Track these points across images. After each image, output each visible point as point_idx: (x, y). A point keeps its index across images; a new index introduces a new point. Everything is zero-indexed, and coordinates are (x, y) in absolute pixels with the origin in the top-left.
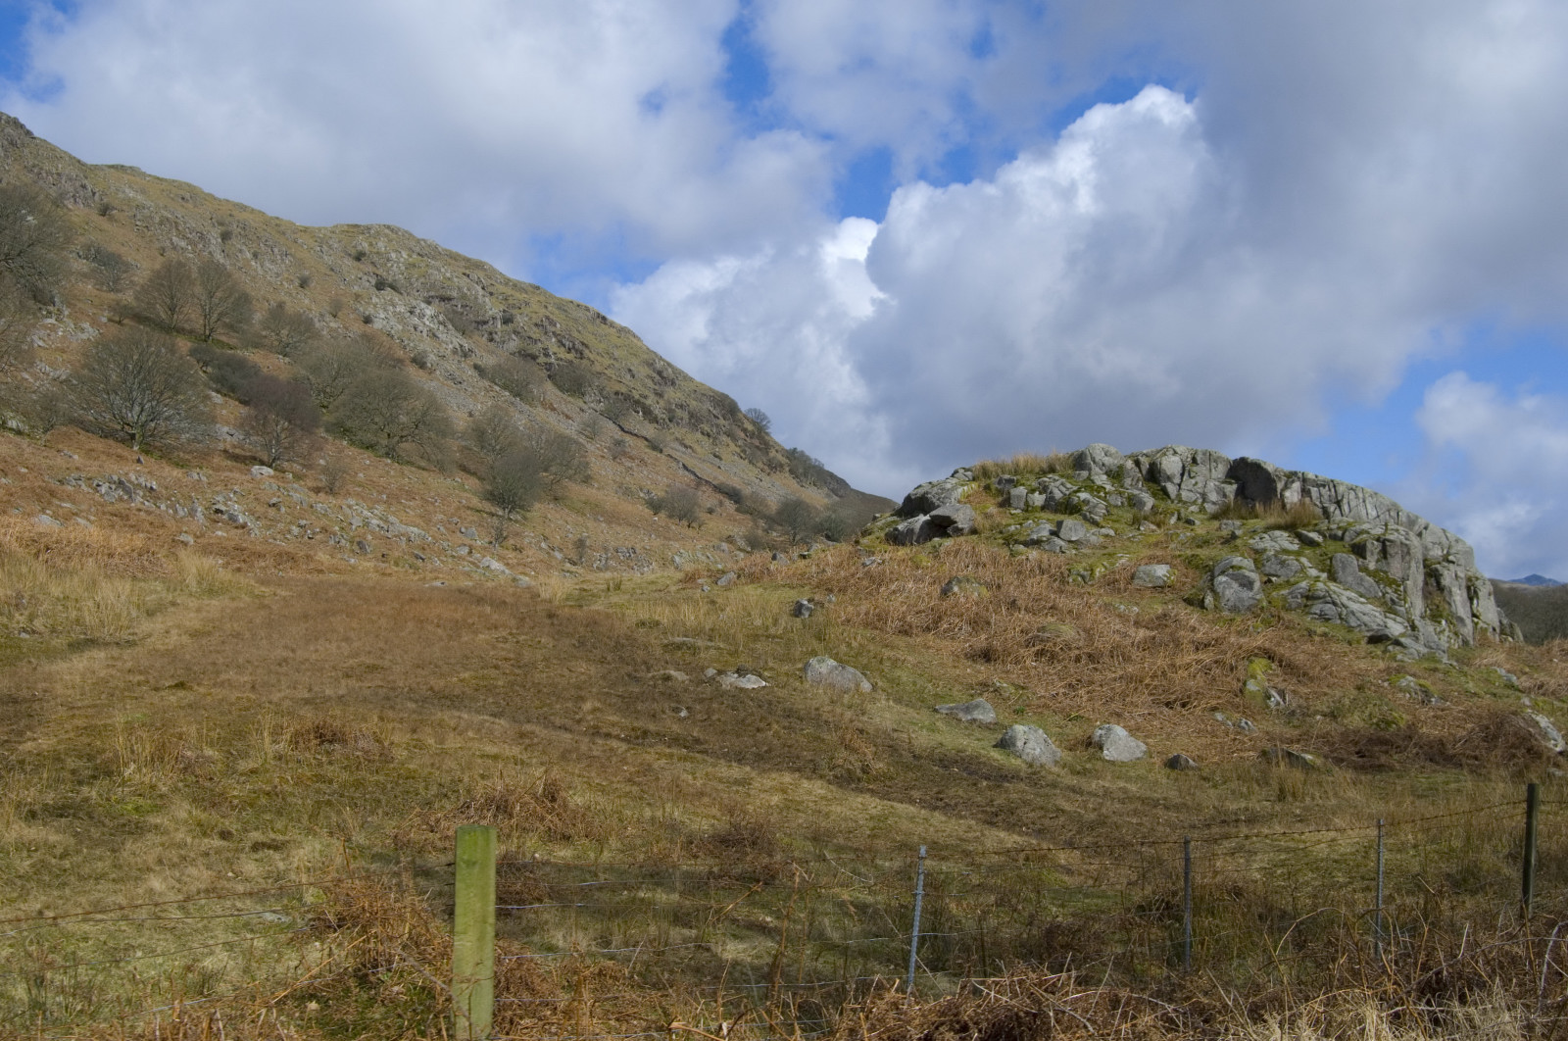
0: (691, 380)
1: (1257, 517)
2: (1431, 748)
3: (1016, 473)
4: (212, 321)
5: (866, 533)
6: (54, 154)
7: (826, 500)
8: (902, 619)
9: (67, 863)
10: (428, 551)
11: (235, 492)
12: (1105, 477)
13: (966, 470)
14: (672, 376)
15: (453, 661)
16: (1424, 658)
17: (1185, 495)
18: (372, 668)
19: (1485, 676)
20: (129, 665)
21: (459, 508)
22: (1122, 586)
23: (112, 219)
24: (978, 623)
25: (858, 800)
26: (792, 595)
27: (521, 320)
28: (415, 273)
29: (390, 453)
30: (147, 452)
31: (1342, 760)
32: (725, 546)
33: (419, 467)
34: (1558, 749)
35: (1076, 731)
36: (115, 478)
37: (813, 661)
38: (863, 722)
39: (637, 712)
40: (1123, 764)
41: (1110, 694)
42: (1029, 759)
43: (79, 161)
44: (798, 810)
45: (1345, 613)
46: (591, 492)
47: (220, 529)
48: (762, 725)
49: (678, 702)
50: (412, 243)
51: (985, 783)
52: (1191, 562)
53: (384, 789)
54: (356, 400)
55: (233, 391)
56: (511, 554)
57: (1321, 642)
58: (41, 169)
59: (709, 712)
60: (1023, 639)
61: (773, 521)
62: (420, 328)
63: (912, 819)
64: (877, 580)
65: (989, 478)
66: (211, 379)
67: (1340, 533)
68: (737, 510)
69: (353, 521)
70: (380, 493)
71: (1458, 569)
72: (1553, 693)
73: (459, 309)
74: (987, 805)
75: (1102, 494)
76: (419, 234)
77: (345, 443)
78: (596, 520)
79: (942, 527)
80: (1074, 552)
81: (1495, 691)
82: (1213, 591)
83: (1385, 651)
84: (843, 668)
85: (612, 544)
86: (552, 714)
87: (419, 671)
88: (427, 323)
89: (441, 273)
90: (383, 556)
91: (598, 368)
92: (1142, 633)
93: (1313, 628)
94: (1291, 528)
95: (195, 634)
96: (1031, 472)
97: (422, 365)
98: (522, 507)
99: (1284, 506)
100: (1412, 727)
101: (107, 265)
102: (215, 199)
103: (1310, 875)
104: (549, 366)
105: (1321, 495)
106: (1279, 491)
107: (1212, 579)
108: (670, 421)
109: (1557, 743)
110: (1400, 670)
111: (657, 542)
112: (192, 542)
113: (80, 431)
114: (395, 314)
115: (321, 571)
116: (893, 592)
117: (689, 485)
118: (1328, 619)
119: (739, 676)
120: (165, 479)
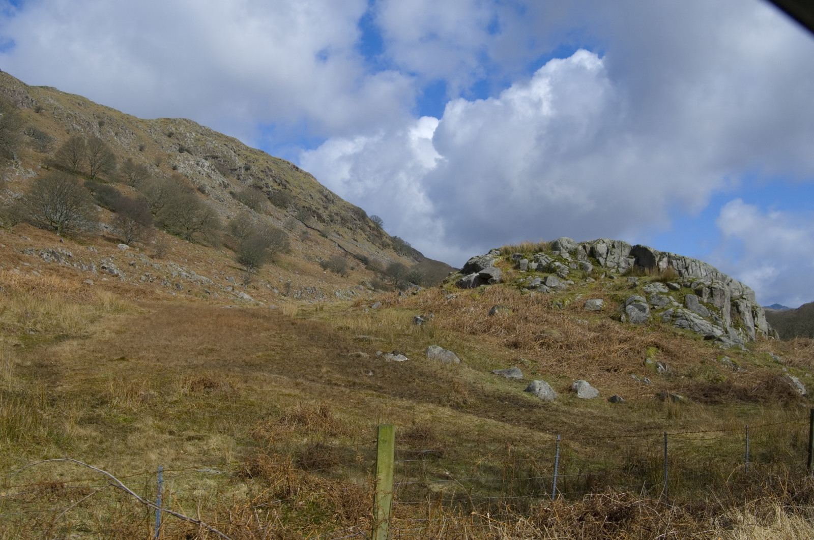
0: (342, 200)
1: (645, 275)
2: (740, 392)
3: (522, 252)
4: (95, 168)
5: (445, 282)
6: (12, 80)
7: (412, 263)
8: (472, 326)
9: (104, 446)
10: (212, 289)
11: (112, 258)
12: (568, 254)
13: (496, 250)
14: (332, 198)
15: (251, 347)
16: (732, 347)
17: (608, 264)
18: (212, 350)
19: (763, 356)
20: (91, 348)
21: (224, 267)
22: (579, 310)
23: (42, 114)
24: (510, 329)
25: (468, 417)
26: (411, 313)
27: (254, 169)
28: (200, 144)
29: (188, 238)
30: (64, 236)
31: (697, 399)
32: (361, 287)
33: (203, 245)
34: (803, 393)
35: (563, 384)
36: (51, 250)
37: (430, 348)
38: (458, 379)
39: (347, 373)
40: (588, 400)
41: (579, 365)
42: (542, 397)
43: (25, 84)
44: (440, 422)
45: (692, 324)
46: (291, 258)
47: (105, 277)
48: (411, 380)
49: (367, 368)
50: (198, 128)
51: (524, 409)
52: (613, 298)
53: (240, 410)
54: (171, 210)
55: (107, 205)
56: (254, 291)
57: (681, 339)
58: (5, 88)
59: (383, 373)
60: (533, 337)
61: (384, 274)
62: (202, 173)
63: (496, 426)
64: (456, 306)
65: (509, 254)
66: (96, 199)
67: (689, 284)
68: (366, 268)
69: (173, 273)
70: (184, 258)
71: (747, 302)
72: (797, 365)
73: (222, 163)
74: (528, 420)
75: (567, 263)
76: (201, 124)
77: (165, 232)
78: (294, 273)
79: (485, 279)
80: (554, 292)
81: (769, 364)
82: (626, 313)
83: (713, 344)
84: (446, 351)
85: (303, 286)
86: (306, 374)
87: (236, 352)
88: (206, 170)
89: (213, 144)
90: (189, 291)
91: (293, 194)
92: (593, 334)
93: (676, 332)
94: (664, 281)
95: (118, 332)
96: (530, 251)
97: (203, 192)
98: (257, 266)
99: (659, 270)
100: (729, 382)
101: (40, 139)
102: (95, 104)
103: (695, 454)
104: (268, 193)
105: (678, 264)
106: (656, 262)
107: (625, 307)
108: (331, 221)
109: (802, 390)
110: (722, 353)
111: (326, 285)
112: (92, 284)
113: (30, 225)
114: (189, 165)
115: (159, 299)
116: (464, 312)
117: (341, 255)
118: (684, 327)
119: (395, 355)
120: (76, 250)
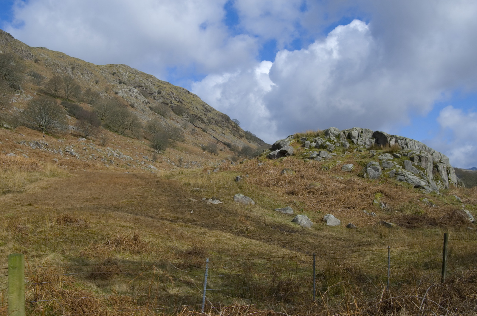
0: (216, 110)
1: (381, 149)
2: (431, 221)
3: (307, 136)
4: (68, 94)
5: (261, 156)
6: (20, 44)
7: (257, 147)
8: (267, 182)
10: (132, 163)
11: (72, 146)
12: (334, 137)
13: (292, 136)
14: (210, 109)
15: (122, 196)
16: (431, 192)
17: (359, 143)
18: (96, 199)
19: (451, 198)
20: (18, 198)
21: (143, 150)
22: (338, 171)
23: (38, 63)
24: (291, 183)
25: (240, 239)
26: (234, 175)
27: (163, 93)
28: (131, 79)
29: (122, 133)
30: (47, 134)
31: (402, 225)
33: (131, 138)
34: (472, 221)
35: (318, 216)
36: (35, 142)
37: (236, 195)
38: (250, 214)
39: (177, 211)
40: (333, 227)
41: (331, 204)
42: (302, 225)
43: (28, 46)
44: (220, 243)
45: (407, 178)
46: (184, 145)
47: (68, 157)
48: (216, 215)
49: (191, 208)
50: (130, 70)
51: (286, 233)
52: (360, 163)
53: (83, 237)
54: (112, 117)
55: (74, 115)
56: (158, 164)
57: (400, 188)
58: (17, 48)
59: (200, 212)
60: (304, 188)
61: (240, 153)
62: (133, 96)
63: (256, 245)
64: (262, 170)
65: (299, 138)
66: (68, 112)
67: (406, 154)
68: (230, 150)
69: (109, 154)
70: (119, 145)
71: (444, 165)
72: (472, 203)
73: (145, 90)
74: (284, 240)
75: (333, 143)
76: (132, 67)
77: (109, 130)
78: (186, 153)
79: (284, 153)
80: (324, 161)
81: (453, 203)
82: (366, 172)
83: (419, 191)
84: (246, 197)
85: (190, 160)
86: (150, 213)
87: (111, 199)
88: (135, 94)
89: (139, 79)
90: (118, 164)
91: (187, 107)
92: (342, 186)
93: (397, 184)
94: (391, 152)
95: (43, 189)
96: (312, 136)
97: (133, 107)
98: (163, 149)
99: (390, 146)
100: (426, 214)
101: (36, 77)
102: (70, 57)
103: (382, 263)
104: (172, 107)
105: (401, 142)
106: (388, 141)
107: (366, 169)
108: (209, 123)
109: (472, 219)
110: (424, 196)
111: (204, 160)
112: (58, 161)
113: (26, 127)
114: (125, 91)
115: (97, 169)
116: (267, 173)
117: (215, 142)
118: (402, 181)
119: (213, 200)
120: (51, 142)
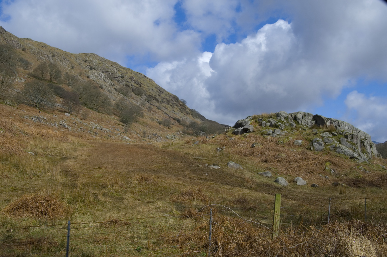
0: (167, 92)
1: (320, 129)
2: (370, 182)
3: (263, 118)
4: (52, 77)
5: (227, 132)
6: (11, 35)
7: (200, 122)
8: (245, 153)
10: (111, 135)
11: (65, 120)
12: (284, 119)
13: (250, 117)
14: (163, 91)
15: (150, 162)
16: (363, 162)
17: (303, 123)
19: (377, 166)
20: (81, 163)
21: (114, 124)
22: (291, 145)
23: (25, 52)
24: (262, 154)
25: (257, 193)
26: (215, 146)
27: (125, 77)
28: (100, 65)
29: (97, 110)
30: (40, 110)
31: (351, 185)
32: (178, 133)
33: (104, 114)
35: (290, 179)
36: (36, 116)
37: (229, 162)
38: (244, 176)
39: (196, 174)
40: (302, 186)
41: (296, 170)
42: (282, 185)
43: (17, 37)
44: (246, 195)
45: (344, 151)
46: (144, 120)
47: (62, 129)
48: (225, 177)
49: (204, 172)
50: (99, 58)
51: (276, 190)
52: (307, 139)
54: (88, 97)
55: (58, 95)
56: (129, 135)
57: (339, 158)
58: (8, 39)
59: (212, 174)
60: (274, 157)
61: (188, 127)
62: (101, 79)
64: (235, 143)
65: (256, 119)
66: (53, 92)
67: (341, 133)
68: (179, 124)
69: (93, 127)
70: (96, 120)
71: (368, 141)
73: (111, 74)
75: (283, 123)
76: (100, 56)
77: (86, 108)
78: (146, 127)
79: (246, 130)
80: (279, 137)
81: (380, 170)
82: (313, 146)
83: (354, 160)
84: (236, 164)
85: (151, 133)
86: (179, 174)
87: (144, 165)
88: (103, 78)
89: (106, 65)
90: (101, 136)
91: (144, 89)
92: (300, 156)
93: (337, 155)
94: (330, 131)
96: (266, 118)
97: (102, 88)
98: (129, 124)
99: (326, 126)
100: (364, 178)
101: (25, 64)
102: (50, 47)
104: (132, 88)
105: (335, 124)
106: (325, 123)
107: (312, 143)
108: (162, 102)
110: (359, 165)
111: (162, 132)
113: (24, 105)
114: (95, 75)
115: (89, 140)
116: (238, 146)
117: (167, 118)
118: (340, 153)
119: (214, 166)
120: (48, 117)
